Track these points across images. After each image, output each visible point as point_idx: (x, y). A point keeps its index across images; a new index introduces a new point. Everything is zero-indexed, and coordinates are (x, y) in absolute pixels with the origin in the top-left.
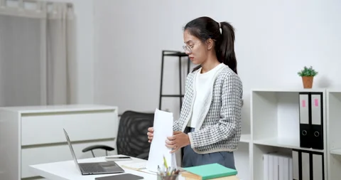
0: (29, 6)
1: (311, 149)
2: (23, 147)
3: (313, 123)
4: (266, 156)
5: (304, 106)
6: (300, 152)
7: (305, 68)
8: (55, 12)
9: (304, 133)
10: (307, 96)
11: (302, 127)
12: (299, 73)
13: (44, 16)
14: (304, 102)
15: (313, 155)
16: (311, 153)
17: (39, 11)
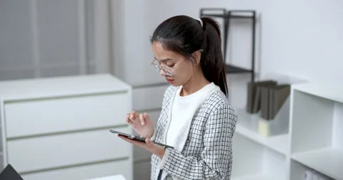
2: (8, 139)
4: (309, 174)
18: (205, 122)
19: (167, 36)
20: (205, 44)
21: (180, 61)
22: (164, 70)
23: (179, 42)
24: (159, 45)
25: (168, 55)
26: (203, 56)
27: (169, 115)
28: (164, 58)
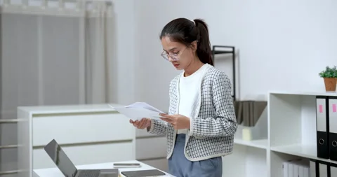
0: (69, 6)
1: (329, 161)
2: (35, 148)
3: (331, 131)
4: (286, 164)
5: (321, 111)
6: (317, 163)
7: (328, 68)
8: (94, 11)
9: (322, 142)
10: (324, 100)
11: (319, 134)
12: (320, 74)
13: (83, 15)
14: (321, 107)
15: (331, 167)
16: (329, 165)
17: (77, 10)
18: (211, 88)
19: (172, 32)
20: (199, 37)
21: (183, 49)
22: (172, 58)
23: (181, 35)
24: (167, 39)
25: (174, 45)
26: (199, 45)
27: (178, 94)
28: (171, 48)
